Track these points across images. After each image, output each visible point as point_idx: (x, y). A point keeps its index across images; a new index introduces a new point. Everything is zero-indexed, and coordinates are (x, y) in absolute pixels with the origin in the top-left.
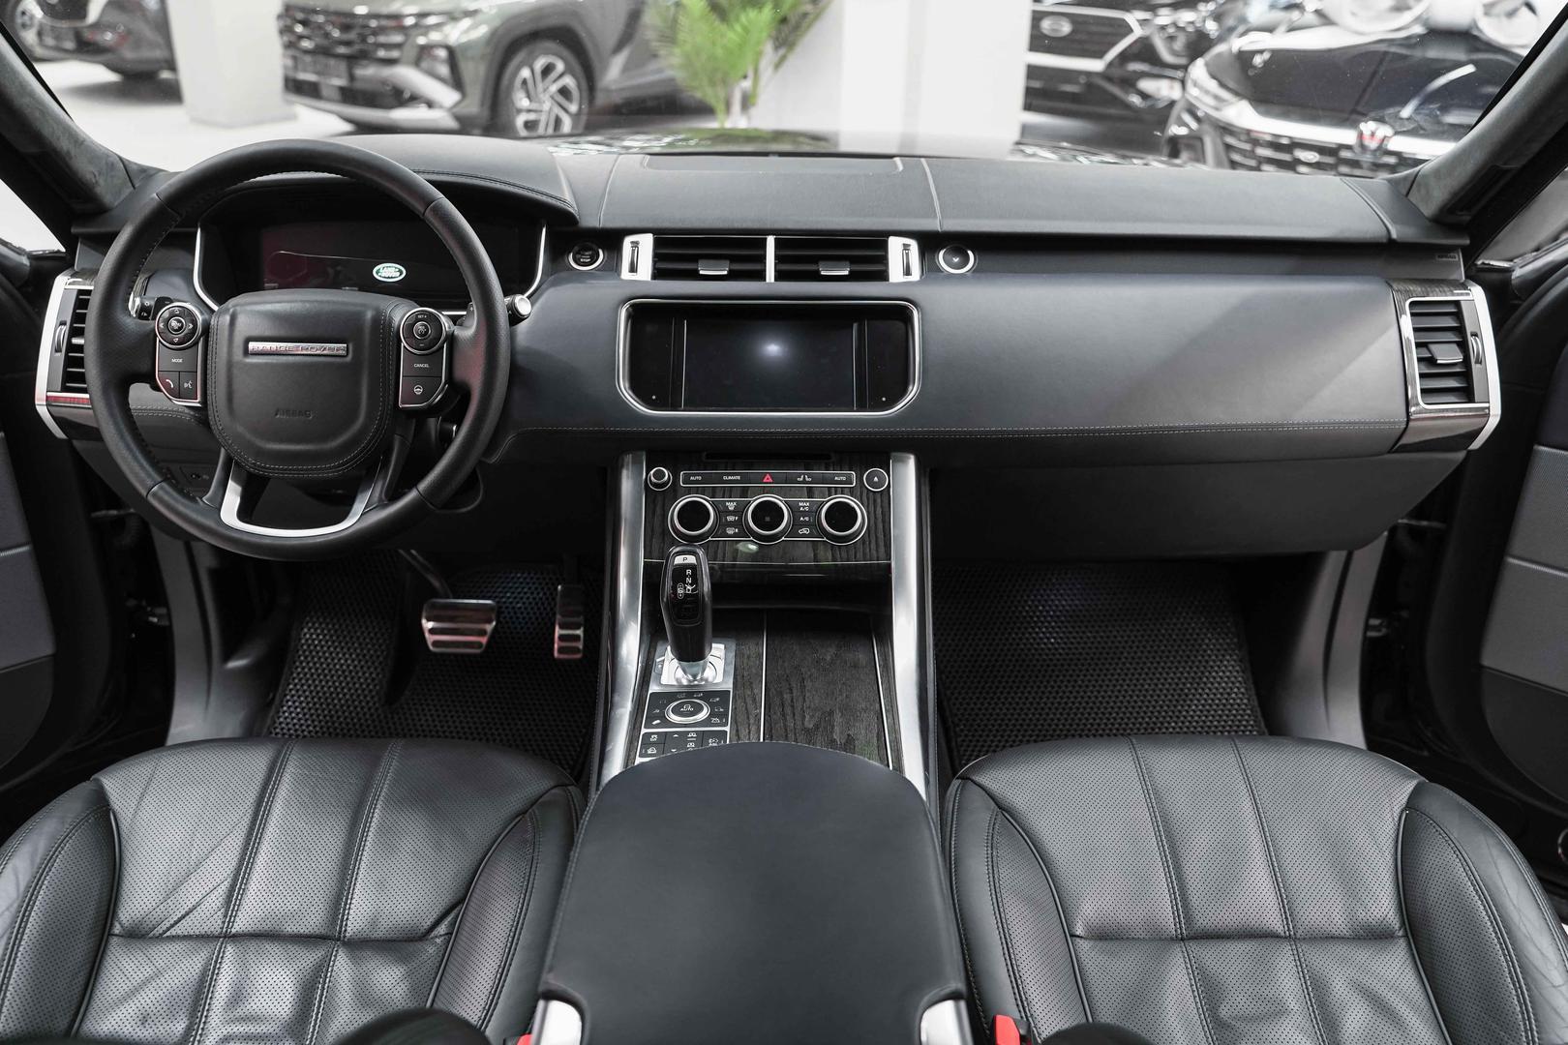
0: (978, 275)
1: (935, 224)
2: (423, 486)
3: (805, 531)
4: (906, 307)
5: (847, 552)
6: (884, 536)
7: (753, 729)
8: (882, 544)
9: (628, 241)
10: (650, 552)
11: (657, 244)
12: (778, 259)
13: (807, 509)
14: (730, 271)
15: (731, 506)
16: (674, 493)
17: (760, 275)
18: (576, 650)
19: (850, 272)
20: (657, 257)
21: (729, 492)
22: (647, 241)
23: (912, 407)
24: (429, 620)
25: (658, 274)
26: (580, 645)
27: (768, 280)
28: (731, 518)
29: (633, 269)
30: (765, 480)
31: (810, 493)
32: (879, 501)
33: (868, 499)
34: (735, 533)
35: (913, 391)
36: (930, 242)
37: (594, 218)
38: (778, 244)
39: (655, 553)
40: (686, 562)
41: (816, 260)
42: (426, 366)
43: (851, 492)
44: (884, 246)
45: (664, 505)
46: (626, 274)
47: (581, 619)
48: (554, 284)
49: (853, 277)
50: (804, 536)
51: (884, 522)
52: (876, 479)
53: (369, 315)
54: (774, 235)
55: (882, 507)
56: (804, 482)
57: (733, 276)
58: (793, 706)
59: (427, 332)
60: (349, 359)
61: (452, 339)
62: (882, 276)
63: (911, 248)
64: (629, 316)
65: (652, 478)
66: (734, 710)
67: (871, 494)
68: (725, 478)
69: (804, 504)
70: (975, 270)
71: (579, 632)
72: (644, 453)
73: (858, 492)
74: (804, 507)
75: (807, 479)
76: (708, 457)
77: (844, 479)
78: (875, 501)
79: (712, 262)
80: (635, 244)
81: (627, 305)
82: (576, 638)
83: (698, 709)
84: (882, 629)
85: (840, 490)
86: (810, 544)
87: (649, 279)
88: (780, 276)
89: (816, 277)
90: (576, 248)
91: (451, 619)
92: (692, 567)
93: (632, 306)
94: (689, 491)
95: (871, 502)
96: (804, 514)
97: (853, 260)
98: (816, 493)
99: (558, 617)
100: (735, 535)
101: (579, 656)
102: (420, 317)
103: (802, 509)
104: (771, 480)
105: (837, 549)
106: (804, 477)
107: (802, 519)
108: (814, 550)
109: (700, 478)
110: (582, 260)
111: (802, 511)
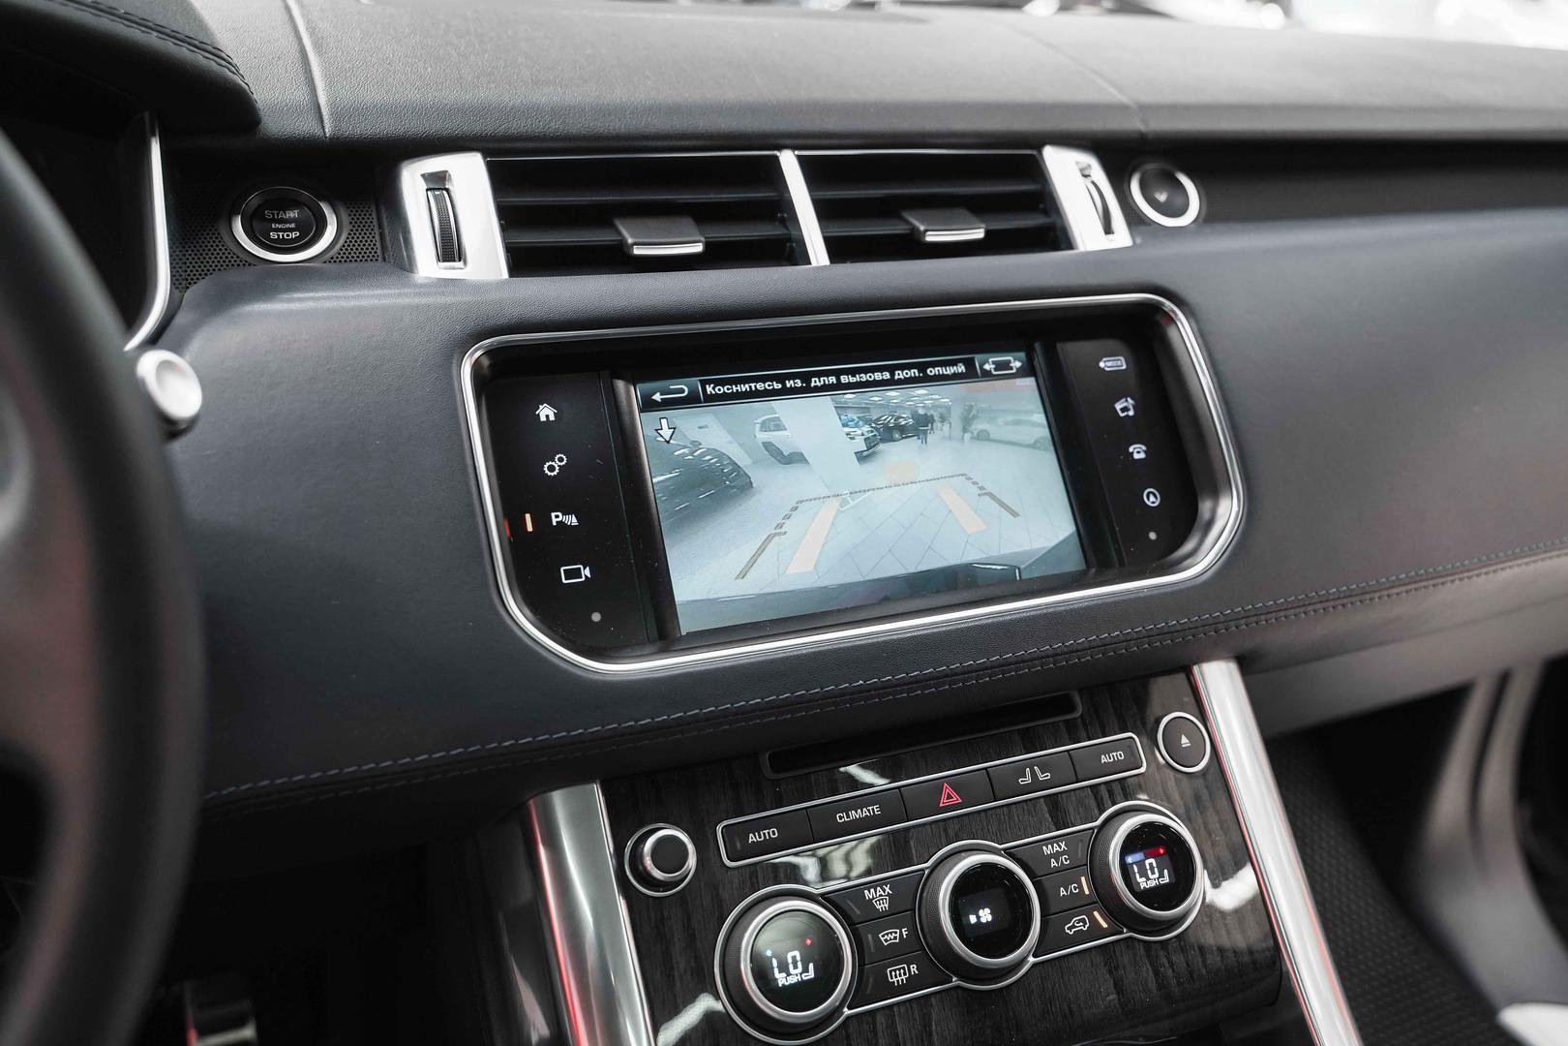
0: (1217, 227)
3: (1080, 924)
4: (1156, 307)
9: (412, 179)
11: (501, 178)
13: (1065, 860)
14: (708, 245)
15: (882, 900)
16: (714, 894)
17: (791, 251)
19: (988, 232)
20: (510, 218)
22: (469, 173)
25: (522, 261)
27: (814, 263)
28: (890, 937)
29: (450, 249)
30: (944, 802)
31: (1058, 812)
32: (1206, 796)
33: (1185, 797)
34: (912, 979)
38: (812, 172)
43: (1144, 785)
44: (1036, 171)
45: (691, 940)
46: (427, 263)
49: (998, 243)
50: (1082, 939)
52: (1184, 740)
54: (794, 148)
56: (1035, 784)
57: (716, 256)
62: (1054, 236)
63: (1094, 173)
64: (482, 392)
65: (648, 862)
67: (1185, 780)
68: (841, 818)
69: (1054, 847)
72: (596, 790)
73: (1157, 782)
74: (1057, 856)
75: (1041, 777)
76: (775, 764)
77: (1119, 755)
78: (1199, 801)
79: (655, 222)
80: (438, 182)
81: (475, 354)
85: (1117, 788)
86: (1100, 960)
87: (505, 274)
88: (839, 251)
89: (913, 248)
90: (254, 200)
93: (490, 353)
94: (753, 879)
95: (1193, 803)
96: (1067, 874)
98: (1069, 808)
100: (912, 984)
103: (1053, 863)
104: (956, 799)
105: (1162, 953)
106: (1033, 773)
107: (1063, 892)
108: (1110, 972)
109: (773, 833)
110: (273, 235)
111: (1057, 871)
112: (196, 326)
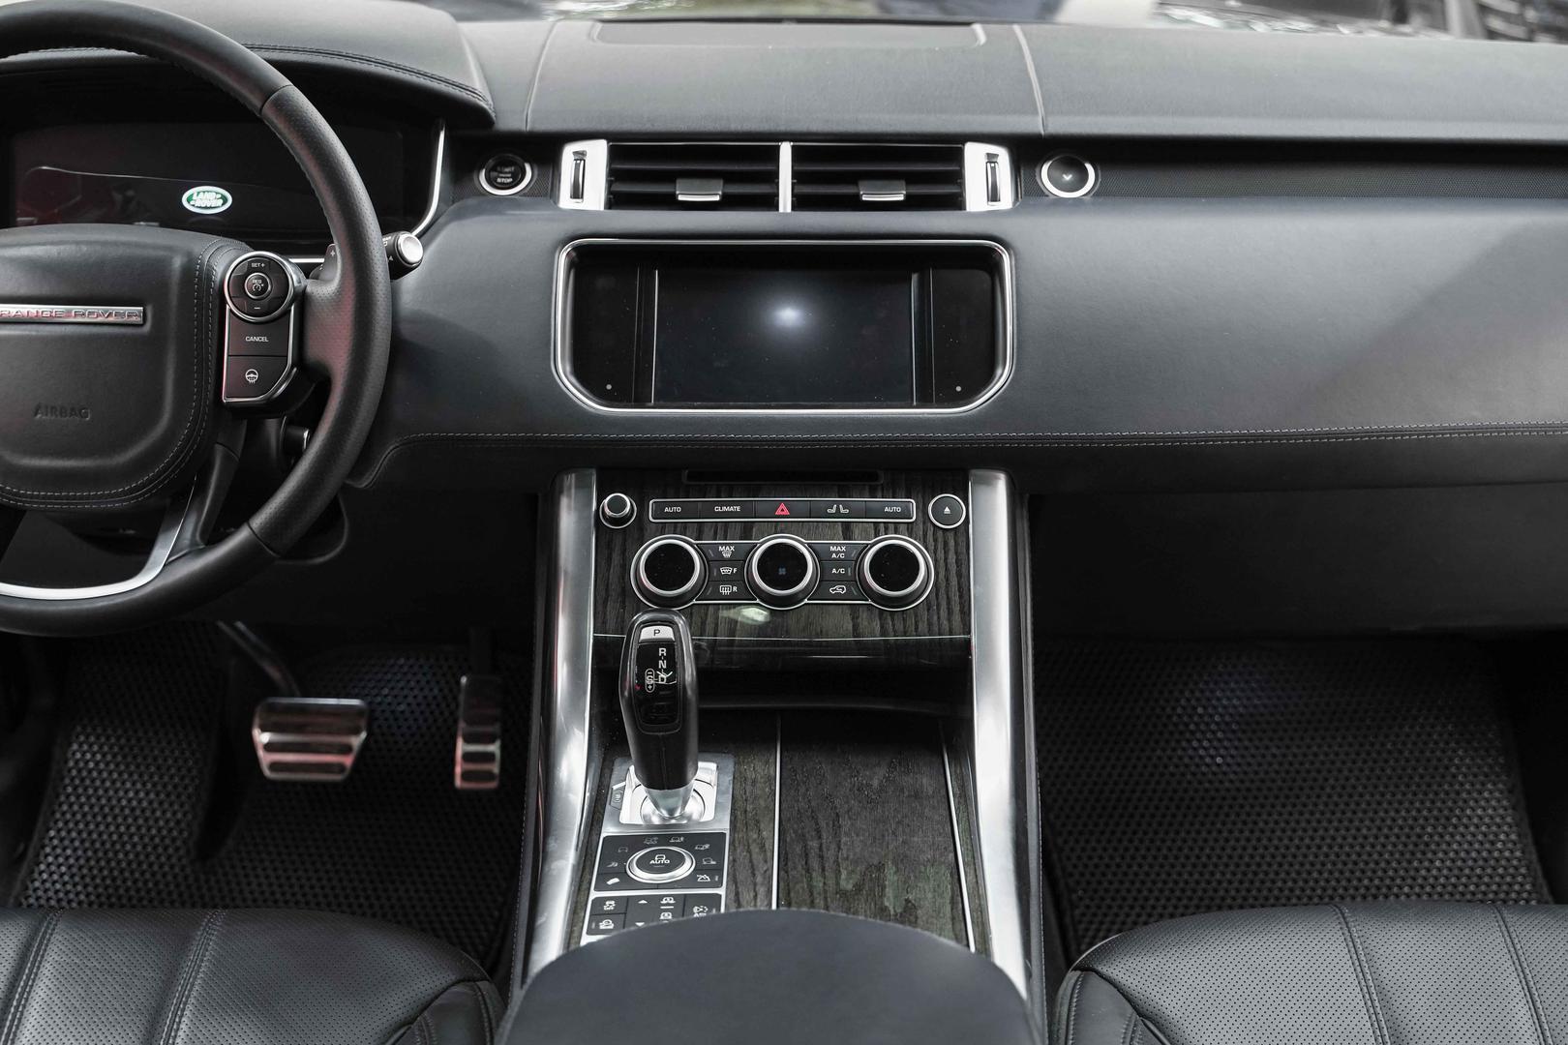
0: (1101, 200)
1: (1035, 124)
2: (259, 521)
3: (839, 589)
4: (992, 250)
5: (904, 620)
6: (961, 597)
7: (761, 890)
8: (957, 609)
9: (569, 152)
10: (604, 623)
11: (614, 155)
12: (798, 177)
13: (842, 556)
14: (724, 196)
15: (727, 552)
16: (640, 532)
17: (770, 202)
18: (489, 776)
19: (907, 197)
20: (614, 175)
21: (724, 531)
22: (597, 152)
23: (1003, 401)
24: (264, 729)
25: (616, 200)
26: (495, 768)
27: (781, 210)
28: (726, 571)
29: (577, 193)
30: (778, 513)
31: (847, 531)
32: (952, 543)
33: (935, 540)
34: (732, 593)
35: (1003, 376)
36: (1028, 151)
37: (515, 116)
38: (798, 155)
39: (611, 623)
40: (658, 636)
41: (854, 178)
42: (264, 339)
43: (910, 529)
44: (958, 157)
45: (624, 551)
46: (566, 201)
47: (496, 728)
48: (459, 216)
49: (911, 204)
50: (838, 597)
51: (959, 575)
52: (947, 510)
53: (178, 263)
54: (790, 141)
55: (956, 553)
56: (838, 514)
57: (728, 203)
58: (821, 857)
59: (264, 289)
60: (147, 327)
61: (302, 299)
62: (956, 202)
63: (999, 160)
64: (572, 265)
65: (607, 510)
66: (733, 862)
67: (941, 532)
68: (717, 509)
69: (838, 548)
70: (1098, 193)
71: (494, 748)
72: (594, 472)
73: (920, 529)
74: (837, 553)
75: (842, 511)
76: (690, 477)
77: (899, 509)
78: (946, 544)
79: (697, 182)
80: (580, 156)
81: (568, 248)
82: (488, 757)
83: (677, 861)
84: (956, 739)
85: (892, 527)
86: (848, 611)
87: (602, 208)
88: (800, 203)
89: (855, 204)
90: (491, 162)
91: (299, 729)
92: (668, 644)
93: (576, 249)
94: (662, 529)
95: (940, 546)
96: (838, 563)
97: (910, 179)
98: (857, 532)
99: (462, 725)
100: (733, 596)
101: (493, 785)
102: (254, 265)
103: (834, 556)
104: (786, 512)
105: (889, 617)
106: (838, 508)
107: (834, 571)
108: (853, 619)
109: (679, 509)
110: (499, 180)
111: (835, 560)
112: (446, 223)
